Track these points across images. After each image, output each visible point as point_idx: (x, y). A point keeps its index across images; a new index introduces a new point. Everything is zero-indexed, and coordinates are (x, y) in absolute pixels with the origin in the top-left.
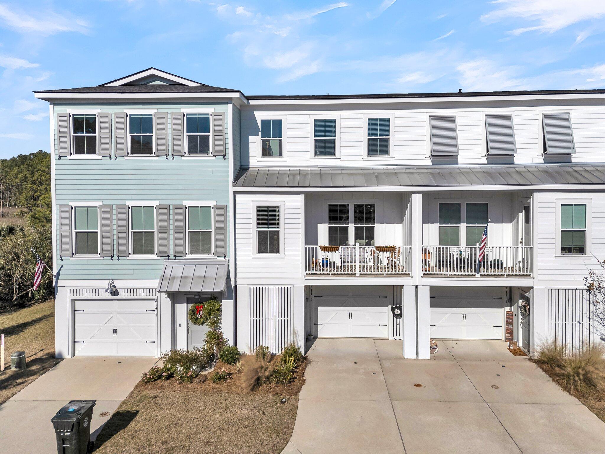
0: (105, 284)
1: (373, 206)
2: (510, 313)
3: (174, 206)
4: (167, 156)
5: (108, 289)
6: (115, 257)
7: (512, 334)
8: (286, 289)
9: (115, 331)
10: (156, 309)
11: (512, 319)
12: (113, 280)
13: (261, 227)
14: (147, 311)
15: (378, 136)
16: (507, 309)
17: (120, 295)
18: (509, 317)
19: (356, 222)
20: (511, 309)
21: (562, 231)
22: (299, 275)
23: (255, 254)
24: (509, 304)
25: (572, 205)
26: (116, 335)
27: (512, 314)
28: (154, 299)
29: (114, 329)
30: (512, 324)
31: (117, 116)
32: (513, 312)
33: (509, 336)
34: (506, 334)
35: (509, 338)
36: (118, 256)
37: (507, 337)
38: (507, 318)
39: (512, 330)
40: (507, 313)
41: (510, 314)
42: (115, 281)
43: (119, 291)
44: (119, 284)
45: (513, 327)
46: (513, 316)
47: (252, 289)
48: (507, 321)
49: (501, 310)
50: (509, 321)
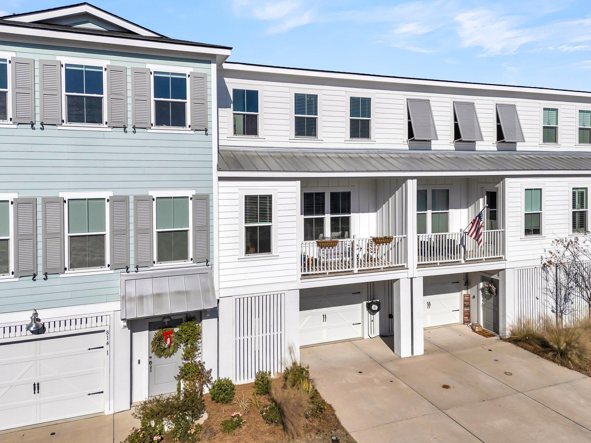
0: (26, 317)
1: (349, 194)
2: (468, 295)
3: (135, 197)
4: (125, 128)
5: (31, 325)
6: (40, 275)
7: (469, 316)
8: (279, 296)
9: (36, 387)
10: (108, 344)
11: (469, 301)
12: (35, 310)
13: (249, 222)
14: (89, 349)
15: (360, 117)
16: (464, 292)
17: (47, 331)
18: (466, 300)
19: (332, 212)
20: (468, 292)
21: (525, 214)
22: (294, 278)
23: (244, 256)
24: (466, 287)
25: (532, 189)
26: (38, 392)
27: (469, 297)
28: (104, 331)
29: (34, 385)
30: (469, 306)
31: (45, 65)
32: (469, 295)
33: (467, 319)
34: (464, 316)
35: (467, 320)
36: (46, 274)
37: (465, 320)
38: (464, 301)
39: (469, 312)
40: (464, 297)
41: (467, 297)
42: (38, 311)
43: (46, 326)
44: (44, 316)
45: (470, 309)
46: (469, 299)
47: (238, 300)
48: (464, 304)
49: (458, 294)
50: (466, 304)
